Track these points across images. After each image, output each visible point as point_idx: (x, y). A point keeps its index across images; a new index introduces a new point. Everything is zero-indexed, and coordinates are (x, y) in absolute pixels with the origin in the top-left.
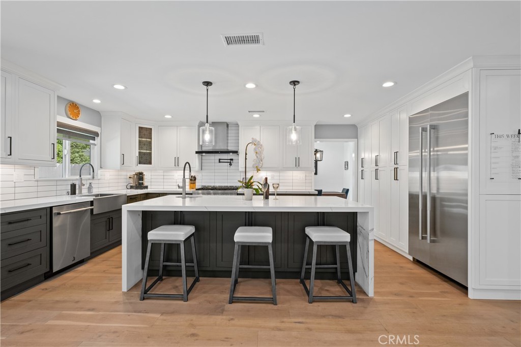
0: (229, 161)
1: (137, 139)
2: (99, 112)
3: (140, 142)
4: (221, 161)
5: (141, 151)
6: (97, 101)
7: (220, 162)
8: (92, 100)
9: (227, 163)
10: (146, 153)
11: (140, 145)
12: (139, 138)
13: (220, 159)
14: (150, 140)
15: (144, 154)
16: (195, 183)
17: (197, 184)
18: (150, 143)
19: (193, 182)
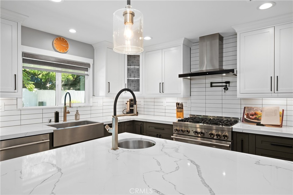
0: (224, 84)
1: (126, 67)
2: (91, 45)
3: (128, 69)
4: (214, 85)
5: (130, 78)
6: (73, 31)
7: (212, 86)
8: (68, 30)
9: (221, 88)
10: (134, 80)
11: (128, 72)
12: (128, 65)
13: (212, 83)
14: (138, 67)
15: (133, 81)
16: (182, 112)
17: (185, 112)
18: (138, 70)
19: (179, 110)
